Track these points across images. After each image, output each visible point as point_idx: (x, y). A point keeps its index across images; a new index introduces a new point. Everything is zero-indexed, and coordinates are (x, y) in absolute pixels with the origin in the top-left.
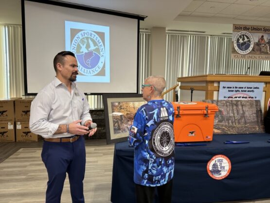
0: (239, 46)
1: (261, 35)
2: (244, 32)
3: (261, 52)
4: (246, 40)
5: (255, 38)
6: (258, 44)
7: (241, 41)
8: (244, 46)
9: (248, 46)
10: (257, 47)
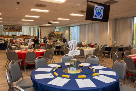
0: (5, 29)
1: (10, 27)
2: (6, 26)
3: (11, 30)
4: (7, 28)
5: (9, 28)
6: (10, 29)
7: (5, 28)
8: (6, 29)
9: (7, 29)
10: (9, 29)
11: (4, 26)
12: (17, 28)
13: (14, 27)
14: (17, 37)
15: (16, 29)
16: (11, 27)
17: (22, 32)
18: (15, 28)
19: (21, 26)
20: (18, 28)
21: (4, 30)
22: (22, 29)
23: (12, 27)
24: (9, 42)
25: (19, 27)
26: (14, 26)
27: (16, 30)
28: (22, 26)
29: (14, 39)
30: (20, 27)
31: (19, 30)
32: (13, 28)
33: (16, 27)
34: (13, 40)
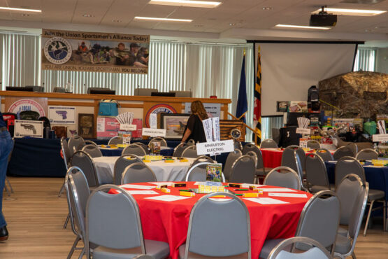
0: (51, 54)
2: (57, 38)
3: (82, 62)
4: (61, 47)
5: (73, 45)
7: (54, 48)
8: (59, 54)
9: (65, 54)
10: (76, 56)
11: (46, 34)
12: (118, 50)
13: (103, 44)
14: (117, 106)
15: (116, 54)
16: (83, 45)
17: (145, 72)
18: (108, 49)
19: (141, 38)
20: (127, 48)
21: (44, 60)
22: (147, 55)
23: (89, 45)
24: (72, 132)
25: (133, 46)
26: (105, 36)
27: (113, 60)
28: (146, 39)
29: (103, 115)
30: (138, 43)
31: (131, 64)
32: (96, 49)
33: (115, 44)
34: (92, 118)
